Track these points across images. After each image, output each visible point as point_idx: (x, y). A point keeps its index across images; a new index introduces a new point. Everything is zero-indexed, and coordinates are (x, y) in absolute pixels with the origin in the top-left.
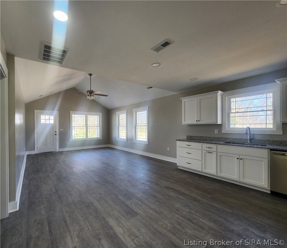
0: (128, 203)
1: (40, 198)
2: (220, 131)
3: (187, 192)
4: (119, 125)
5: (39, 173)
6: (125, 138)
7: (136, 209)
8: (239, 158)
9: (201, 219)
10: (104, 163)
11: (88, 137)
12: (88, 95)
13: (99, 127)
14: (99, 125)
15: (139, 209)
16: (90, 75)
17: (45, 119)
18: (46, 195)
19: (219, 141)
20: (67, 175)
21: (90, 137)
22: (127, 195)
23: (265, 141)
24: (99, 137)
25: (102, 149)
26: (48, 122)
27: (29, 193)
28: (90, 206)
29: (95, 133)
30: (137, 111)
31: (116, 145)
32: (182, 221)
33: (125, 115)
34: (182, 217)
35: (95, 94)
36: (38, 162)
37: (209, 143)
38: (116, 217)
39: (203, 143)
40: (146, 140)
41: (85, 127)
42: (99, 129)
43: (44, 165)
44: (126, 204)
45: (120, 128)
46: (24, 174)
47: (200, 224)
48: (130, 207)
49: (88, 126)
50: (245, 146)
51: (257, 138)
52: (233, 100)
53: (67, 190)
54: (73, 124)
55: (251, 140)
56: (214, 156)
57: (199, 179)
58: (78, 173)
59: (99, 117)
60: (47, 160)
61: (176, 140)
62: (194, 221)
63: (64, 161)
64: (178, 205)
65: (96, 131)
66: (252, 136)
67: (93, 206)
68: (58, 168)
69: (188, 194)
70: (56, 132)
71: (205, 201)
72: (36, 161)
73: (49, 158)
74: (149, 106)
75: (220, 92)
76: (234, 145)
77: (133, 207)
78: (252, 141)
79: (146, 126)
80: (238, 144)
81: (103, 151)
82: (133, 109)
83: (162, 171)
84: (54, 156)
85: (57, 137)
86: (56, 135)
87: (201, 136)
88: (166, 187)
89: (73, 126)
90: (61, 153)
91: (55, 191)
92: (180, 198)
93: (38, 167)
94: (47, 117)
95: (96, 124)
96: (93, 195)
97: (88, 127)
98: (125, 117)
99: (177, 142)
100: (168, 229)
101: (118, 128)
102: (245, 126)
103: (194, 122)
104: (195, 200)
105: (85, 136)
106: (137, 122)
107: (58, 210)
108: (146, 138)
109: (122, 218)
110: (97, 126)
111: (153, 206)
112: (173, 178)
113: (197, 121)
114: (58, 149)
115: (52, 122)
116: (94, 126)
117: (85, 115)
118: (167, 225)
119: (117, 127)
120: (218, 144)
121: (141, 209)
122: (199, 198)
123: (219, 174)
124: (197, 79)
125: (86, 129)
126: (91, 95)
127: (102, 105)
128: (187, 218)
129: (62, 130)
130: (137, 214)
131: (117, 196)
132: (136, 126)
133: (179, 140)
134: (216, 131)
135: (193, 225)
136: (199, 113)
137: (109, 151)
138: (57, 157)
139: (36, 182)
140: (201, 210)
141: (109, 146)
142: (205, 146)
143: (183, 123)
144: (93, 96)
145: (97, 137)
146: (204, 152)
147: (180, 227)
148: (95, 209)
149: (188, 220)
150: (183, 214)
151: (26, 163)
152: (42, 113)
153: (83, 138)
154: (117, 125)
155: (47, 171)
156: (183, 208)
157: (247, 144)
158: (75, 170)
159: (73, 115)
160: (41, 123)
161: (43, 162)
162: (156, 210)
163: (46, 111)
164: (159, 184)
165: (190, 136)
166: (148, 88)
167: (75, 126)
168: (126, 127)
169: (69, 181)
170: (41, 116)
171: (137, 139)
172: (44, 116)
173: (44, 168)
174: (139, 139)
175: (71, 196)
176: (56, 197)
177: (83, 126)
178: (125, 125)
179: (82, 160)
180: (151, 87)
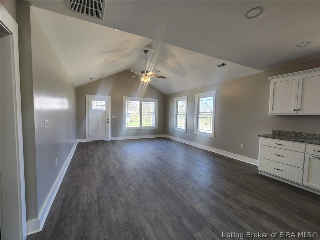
1: (75, 210)
4: (177, 113)
5: (84, 168)
6: (184, 128)
10: (160, 159)
11: (143, 126)
13: (154, 115)
14: (155, 112)
16: (146, 52)
17: (97, 105)
18: (84, 204)
20: (115, 173)
21: (145, 126)
24: (154, 126)
25: (157, 140)
26: (100, 108)
27: (64, 200)
28: (141, 235)
29: (150, 122)
30: (200, 97)
31: (173, 136)
33: (185, 101)
35: (151, 76)
36: (87, 153)
39: (308, 143)
40: (211, 132)
41: (139, 115)
42: (154, 117)
43: (91, 158)
45: (179, 117)
46: (68, 168)
49: (143, 113)
53: (111, 198)
59: (155, 104)
60: (96, 150)
61: (259, 136)
63: (115, 153)
65: (152, 118)
67: (145, 236)
68: (107, 163)
70: (108, 119)
72: (86, 151)
73: (99, 147)
74: (216, 91)
79: (211, 115)
81: (159, 142)
82: (196, 95)
83: (236, 176)
84: (105, 146)
85: (110, 125)
86: (108, 122)
87: (298, 132)
89: (126, 113)
90: (113, 142)
91: (96, 199)
93: (86, 159)
94: (99, 103)
95: (151, 111)
96: (145, 213)
97: (143, 115)
98: (185, 104)
99: (260, 138)
101: (176, 117)
103: (291, 112)
105: (139, 124)
106: (200, 110)
108: (211, 130)
110: (152, 113)
113: (294, 110)
114: (110, 138)
115: (104, 108)
116: (149, 113)
117: (140, 101)
119: (175, 115)
124: (309, 43)
126: (146, 77)
127: (158, 90)
129: (114, 117)
131: (180, 218)
132: (198, 114)
133: (265, 137)
136: (300, 99)
137: (165, 142)
138: (108, 148)
139: (78, 181)
141: (165, 136)
143: (270, 112)
145: (152, 126)
146: (308, 156)
151: (74, 154)
152: (93, 99)
153: (137, 126)
154: (175, 113)
155: (93, 165)
159: (127, 101)
160: (93, 109)
161: (92, 153)
163: (97, 96)
164: (239, 201)
165: (278, 131)
166: (219, 66)
167: (129, 114)
168: (185, 116)
169: (116, 183)
170: (93, 101)
171: (199, 130)
172: (96, 101)
173: (91, 161)
174: (201, 131)
175: (115, 211)
176: (96, 211)
177: (137, 114)
178: (185, 114)
179: (134, 153)
180: (223, 65)
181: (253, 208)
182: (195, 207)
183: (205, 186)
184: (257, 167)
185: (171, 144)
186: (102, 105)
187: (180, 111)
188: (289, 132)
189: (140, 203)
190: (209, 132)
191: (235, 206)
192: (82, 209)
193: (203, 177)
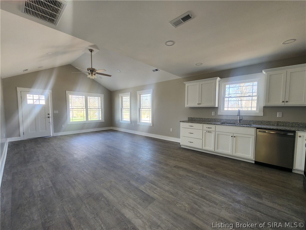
0: (142, 188)
1: (30, 197)
2: (216, 113)
3: (194, 170)
4: (122, 107)
5: (28, 164)
6: (129, 120)
7: (152, 194)
8: (233, 136)
9: (212, 195)
10: (109, 147)
11: (89, 120)
12: (89, 74)
13: (100, 109)
14: (101, 107)
15: (155, 193)
16: (91, 51)
17: (33, 99)
18: (39, 192)
19: (215, 121)
20: (67, 163)
21: (91, 120)
22: (139, 179)
23: (250, 121)
24: (101, 119)
25: (104, 132)
26: (37, 103)
27: (13, 193)
28: (100, 198)
30: (141, 94)
31: (119, 127)
32: (197, 199)
33: (129, 97)
34: (197, 195)
35: (97, 73)
36: (25, 150)
37: (209, 124)
38: (132, 207)
39: (204, 123)
40: (150, 122)
41: (85, 109)
42: (100, 111)
43: (34, 154)
44: (140, 190)
45: (124, 111)
47: (213, 200)
48: (145, 193)
49: (89, 108)
50: (235, 126)
51: (244, 119)
52: (227, 86)
53: (68, 181)
54: (70, 105)
55: (240, 120)
56: (213, 135)
57: (201, 155)
58: (80, 159)
59: (101, 99)
60: (38, 147)
61: (180, 121)
62: (207, 197)
63: (61, 148)
64: (190, 184)
65: (98, 113)
66: (241, 117)
67: (104, 197)
68: (54, 156)
69: (196, 171)
70: (49, 114)
71: (211, 176)
72: (23, 149)
73: (40, 144)
74: (153, 89)
75: (218, 79)
76: (230, 125)
77: (149, 192)
78: (241, 122)
79: (149, 108)
80: (230, 124)
81: (106, 133)
82: (137, 92)
83: (167, 151)
84: (48, 142)
85: (51, 120)
86: (49, 117)
87: (201, 118)
88: (175, 167)
89: (71, 107)
90: (55, 137)
91: (51, 185)
92: (190, 176)
93: (26, 156)
94: (36, 97)
95: (97, 105)
96: (102, 184)
97: (89, 109)
98: (129, 100)
99: (181, 122)
100: (187, 210)
101: (122, 111)
102: (237, 109)
103: (195, 105)
104: (203, 176)
105: (85, 118)
106: (141, 104)
107: (58, 210)
108: (150, 120)
109: (139, 206)
111: (167, 188)
112: (179, 157)
113: (198, 104)
114: (52, 134)
115: (43, 102)
117: (85, 96)
118: (185, 207)
119: (120, 109)
120: (216, 124)
121: (156, 193)
122: (205, 174)
123: (216, 151)
124: (202, 64)
125: (86, 110)
126: (92, 74)
127: (103, 86)
128: (200, 196)
129: (57, 112)
130: (153, 199)
131: (129, 181)
132: (140, 109)
133: (183, 122)
134: (213, 113)
135: (208, 202)
136: (200, 97)
137: (112, 133)
138: (52, 143)
139: (24, 176)
140: (210, 185)
141: (111, 128)
142: (206, 126)
143: (186, 106)
144: (95, 75)
145: (98, 119)
146: (204, 131)
147: (197, 207)
148: (107, 201)
149: (202, 197)
150: (196, 192)
152: (28, 92)
153: (83, 120)
154: (120, 107)
155: (39, 160)
156: (195, 186)
157: (237, 124)
158: (75, 156)
159: (70, 96)
160: (28, 103)
161: (32, 150)
162: (172, 192)
163: (34, 90)
164: (168, 164)
165: (191, 118)
166: (154, 71)
167: (73, 108)
168: (130, 110)
169: (69, 170)
170: (28, 95)
171: (141, 121)
172: (32, 95)
173: (34, 158)
174: (143, 121)
175: (74, 189)
176: (54, 193)
177: (82, 108)
178: (129, 108)
179: (83, 144)
180: (157, 70)
181: (176, 167)
182: (140, 173)
183: (146, 160)
184: (180, 143)
185: (118, 134)
186: (34, 99)
187: (124, 105)
188: (196, 118)
189: (96, 179)
190: (149, 122)
191: (165, 167)
192: (38, 195)
193: (145, 155)
